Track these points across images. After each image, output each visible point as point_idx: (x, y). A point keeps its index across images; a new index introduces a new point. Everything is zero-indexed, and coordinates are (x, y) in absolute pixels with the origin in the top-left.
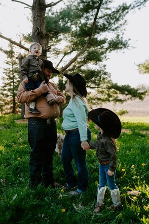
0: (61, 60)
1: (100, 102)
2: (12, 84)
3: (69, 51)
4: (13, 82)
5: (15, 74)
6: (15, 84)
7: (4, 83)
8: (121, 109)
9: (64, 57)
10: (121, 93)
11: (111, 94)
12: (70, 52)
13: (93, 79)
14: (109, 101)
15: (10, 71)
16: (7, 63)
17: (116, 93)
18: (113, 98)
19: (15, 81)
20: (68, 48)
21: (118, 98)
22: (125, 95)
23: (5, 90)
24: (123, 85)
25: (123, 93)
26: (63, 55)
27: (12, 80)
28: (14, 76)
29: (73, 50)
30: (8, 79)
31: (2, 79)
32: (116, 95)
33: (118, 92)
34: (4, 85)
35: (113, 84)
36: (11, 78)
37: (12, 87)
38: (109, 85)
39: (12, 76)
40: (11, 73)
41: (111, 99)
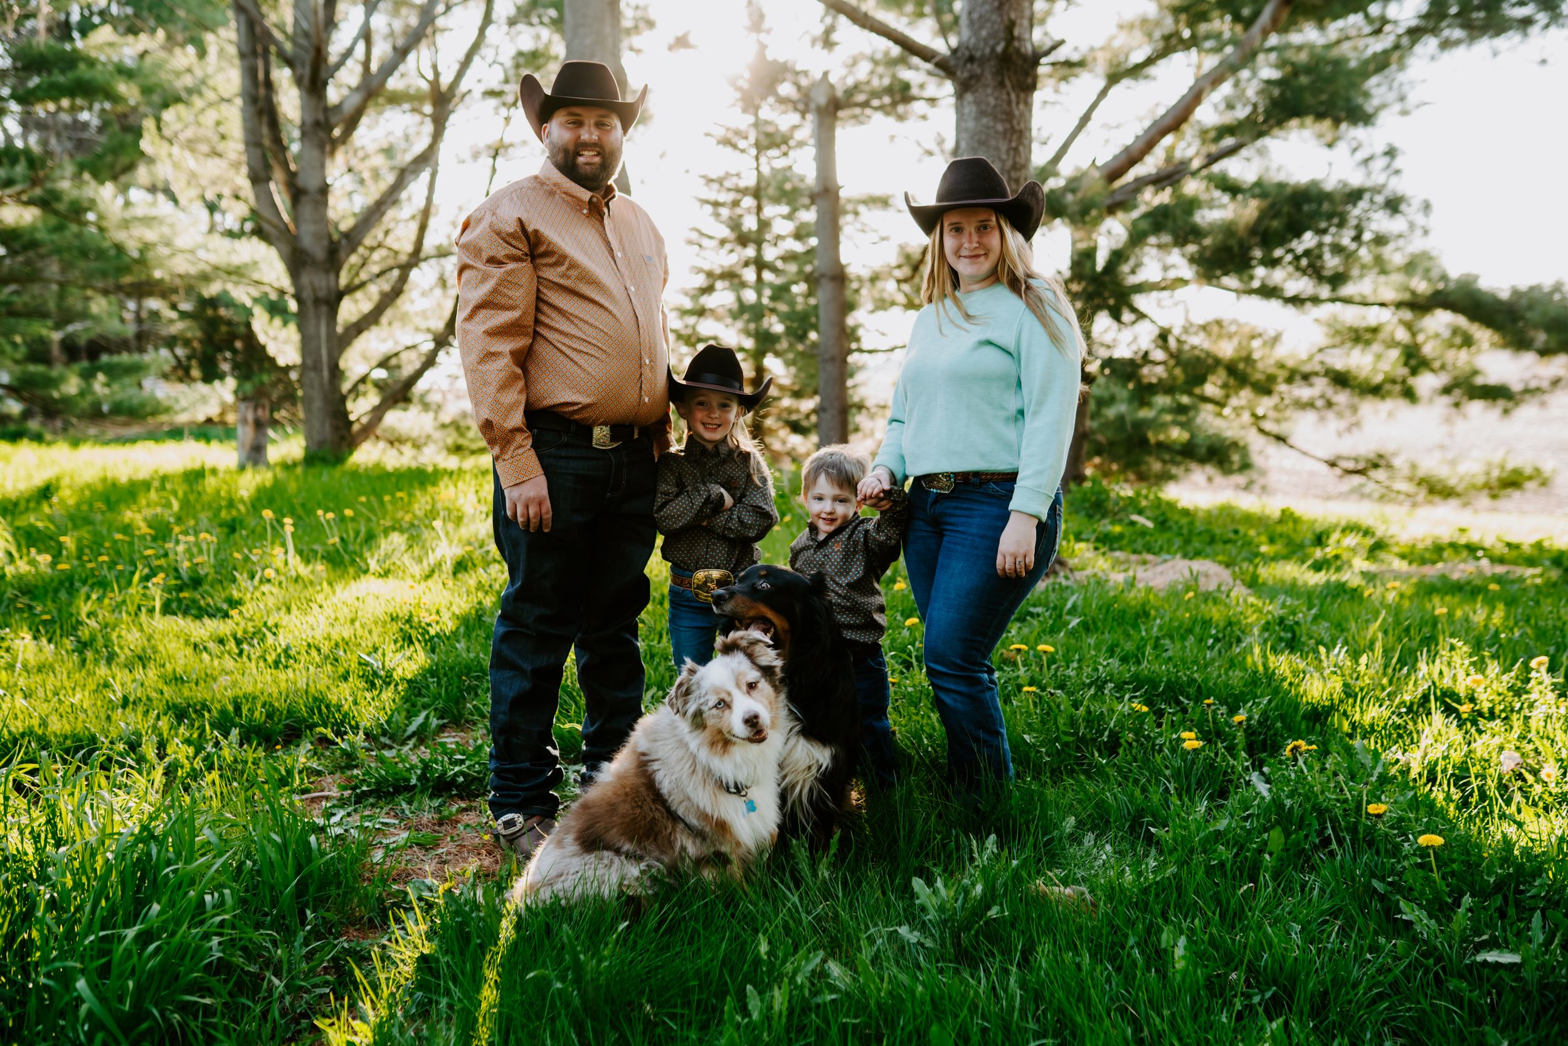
0: (1085, 119)
1: (1342, 398)
2: (750, 275)
3: (1138, 57)
4: (760, 265)
5: (769, 211)
6: (767, 276)
7: (700, 270)
8: (1497, 457)
9: (1103, 93)
10: (1505, 346)
11: (1428, 350)
12: (1150, 61)
13: (1309, 240)
14: (1409, 394)
15: (744, 192)
16: (727, 142)
17: (1468, 341)
18: (1442, 380)
19: (770, 254)
20: (1138, 36)
21: (1479, 381)
22: (1529, 358)
23: (701, 312)
24: (1524, 284)
25: (1519, 342)
26: (1101, 83)
27: (750, 252)
28: (764, 225)
29: (1170, 45)
30: (723, 242)
31: (690, 242)
32: (1461, 358)
33: (1483, 335)
34: (701, 281)
35: (1444, 277)
36: (743, 240)
37: (750, 296)
38: (1422, 286)
39: (750, 223)
40: (748, 202)
41: (1426, 383)
